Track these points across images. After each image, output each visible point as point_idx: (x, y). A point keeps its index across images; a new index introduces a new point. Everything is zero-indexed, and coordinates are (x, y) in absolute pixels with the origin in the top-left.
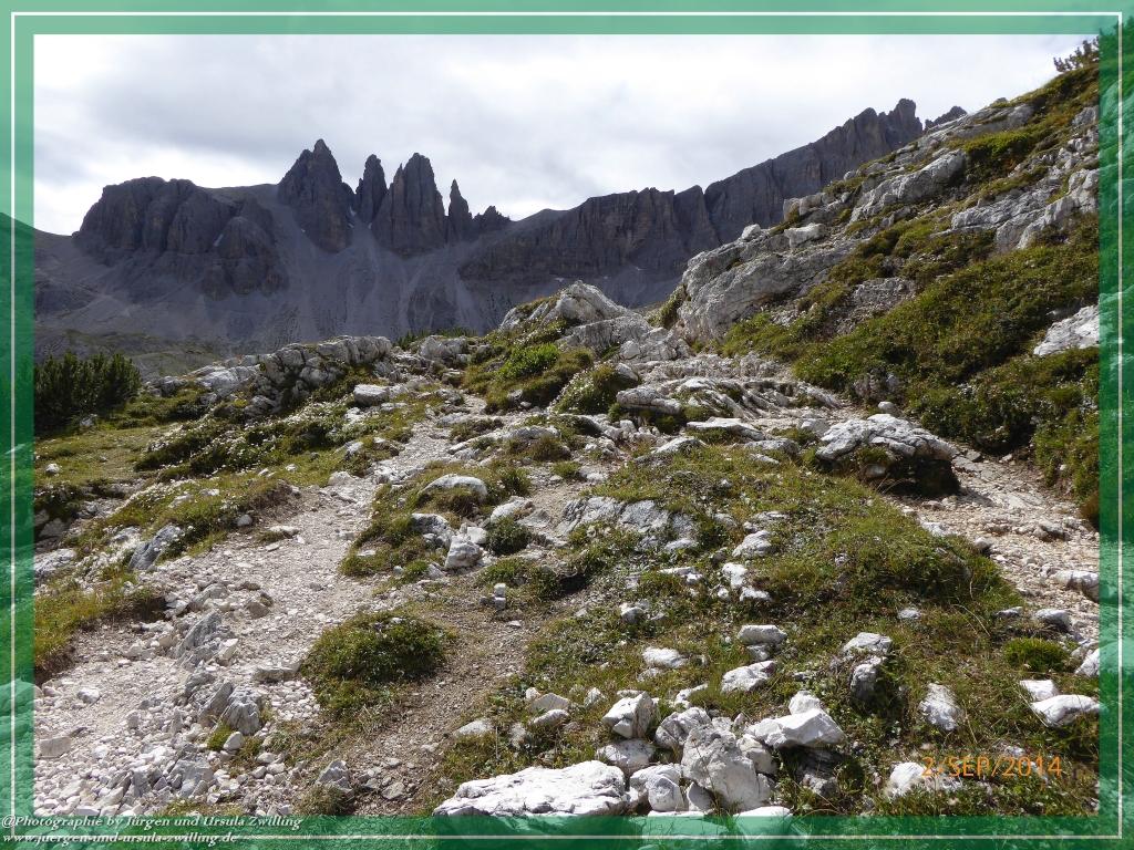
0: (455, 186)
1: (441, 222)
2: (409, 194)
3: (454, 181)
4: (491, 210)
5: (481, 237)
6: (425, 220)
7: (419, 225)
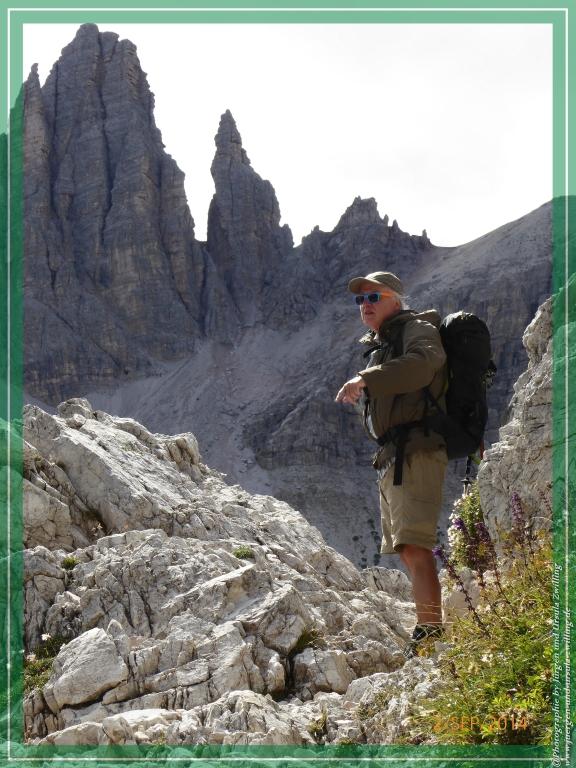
0: (228, 136)
1: (181, 262)
2: (65, 174)
3: (227, 122)
4: (363, 209)
5: (325, 312)
6: (123, 262)
7: (104, 278)
